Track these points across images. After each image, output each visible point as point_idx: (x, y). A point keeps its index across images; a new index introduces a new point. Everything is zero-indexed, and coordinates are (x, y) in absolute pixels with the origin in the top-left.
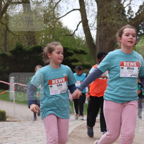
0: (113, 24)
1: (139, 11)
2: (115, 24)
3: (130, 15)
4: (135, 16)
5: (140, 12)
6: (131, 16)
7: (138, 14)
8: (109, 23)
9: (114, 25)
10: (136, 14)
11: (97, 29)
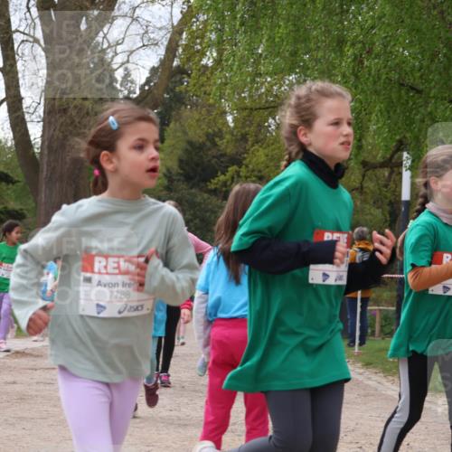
0: (85, 111)
1: (148, 81)
2: (90, 110)
3: (126, 89)
4: (138, 92)
5: (152, 84)
6: (130, 92)
7: (147, 88)
8: (76, 107)
9: (88, 113)
10: (142, 88)
11: (44, 120)
